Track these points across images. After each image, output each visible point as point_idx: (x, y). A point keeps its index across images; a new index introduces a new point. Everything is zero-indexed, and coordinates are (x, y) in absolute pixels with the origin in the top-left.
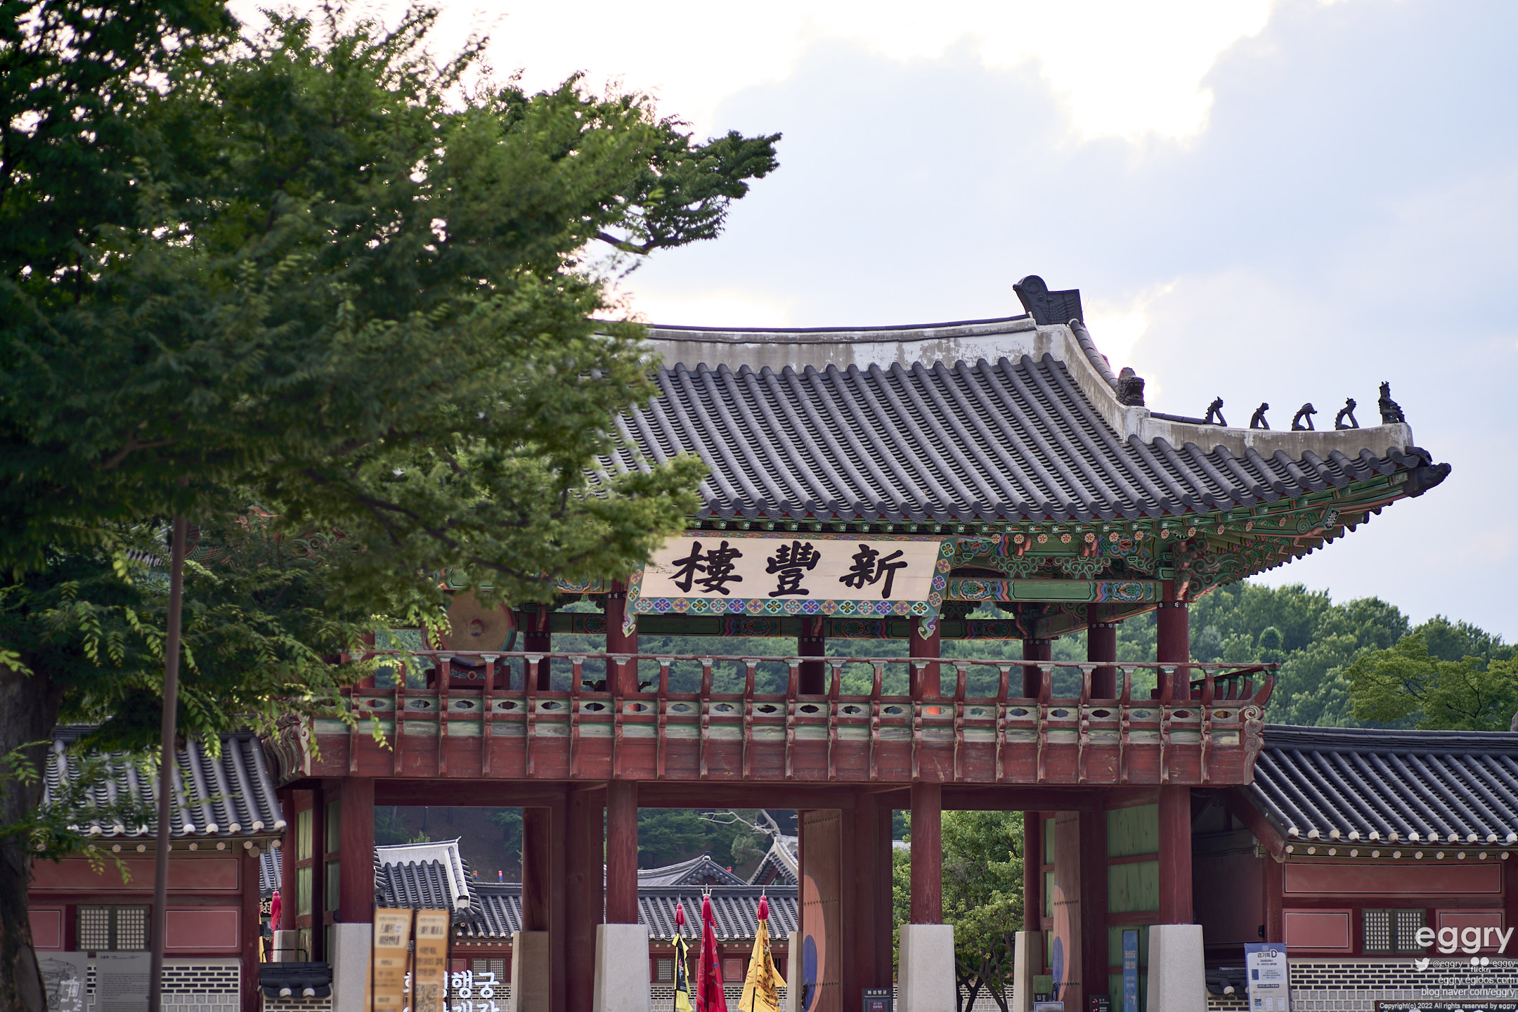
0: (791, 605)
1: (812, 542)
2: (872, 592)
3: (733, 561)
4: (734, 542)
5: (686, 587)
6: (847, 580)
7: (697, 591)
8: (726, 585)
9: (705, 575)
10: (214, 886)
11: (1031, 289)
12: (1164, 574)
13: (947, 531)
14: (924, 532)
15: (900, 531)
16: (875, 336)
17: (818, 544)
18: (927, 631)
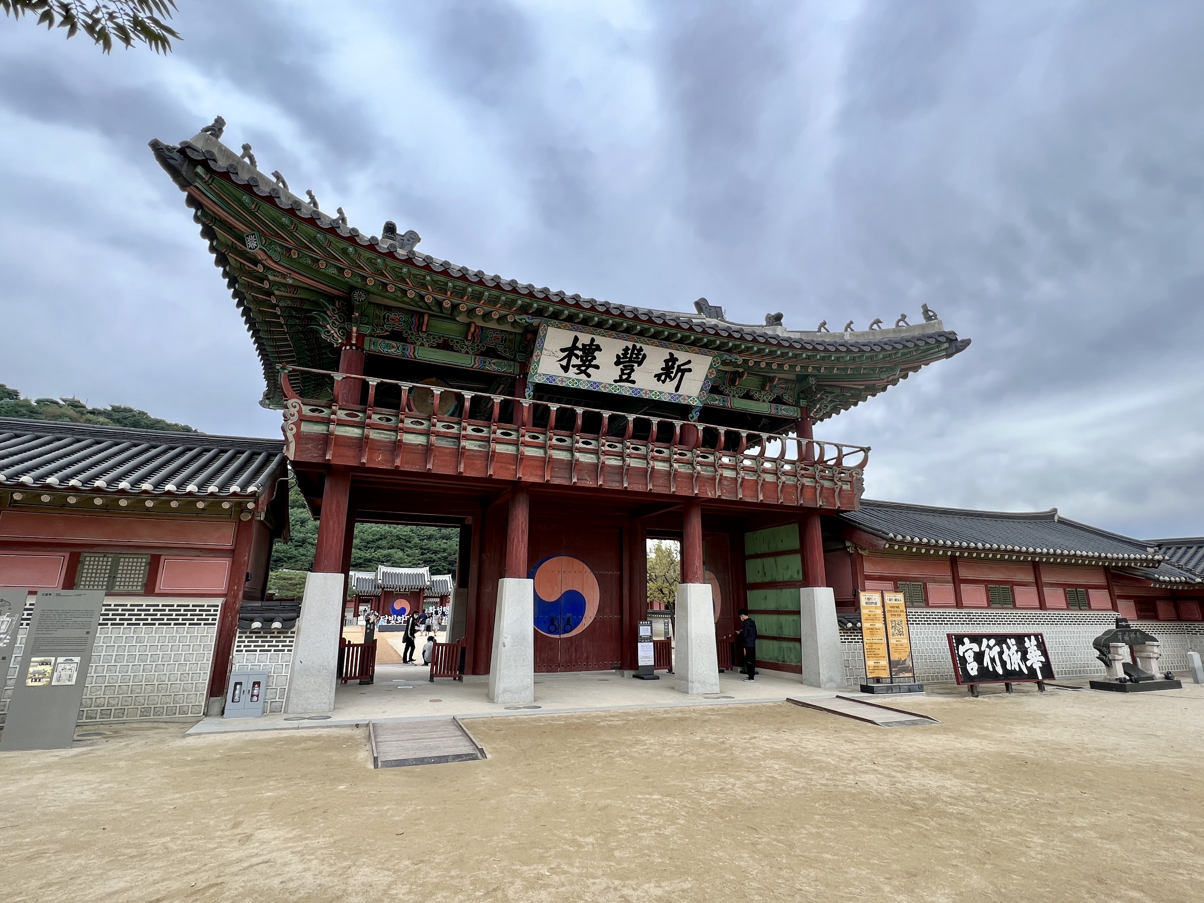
0: (625, 390)
1: (644, 347)
2: (669, 387)
3: (596, 354)
5: (566, 369)
6: (658, 376)
8: (590, 371)
9: (578, 362)
11: (701, 304)
12: (803, 403)
13: (720, 348)
14: (707, 347)
15: (695, 344)
17: (647, 349)
18: (694, 417)
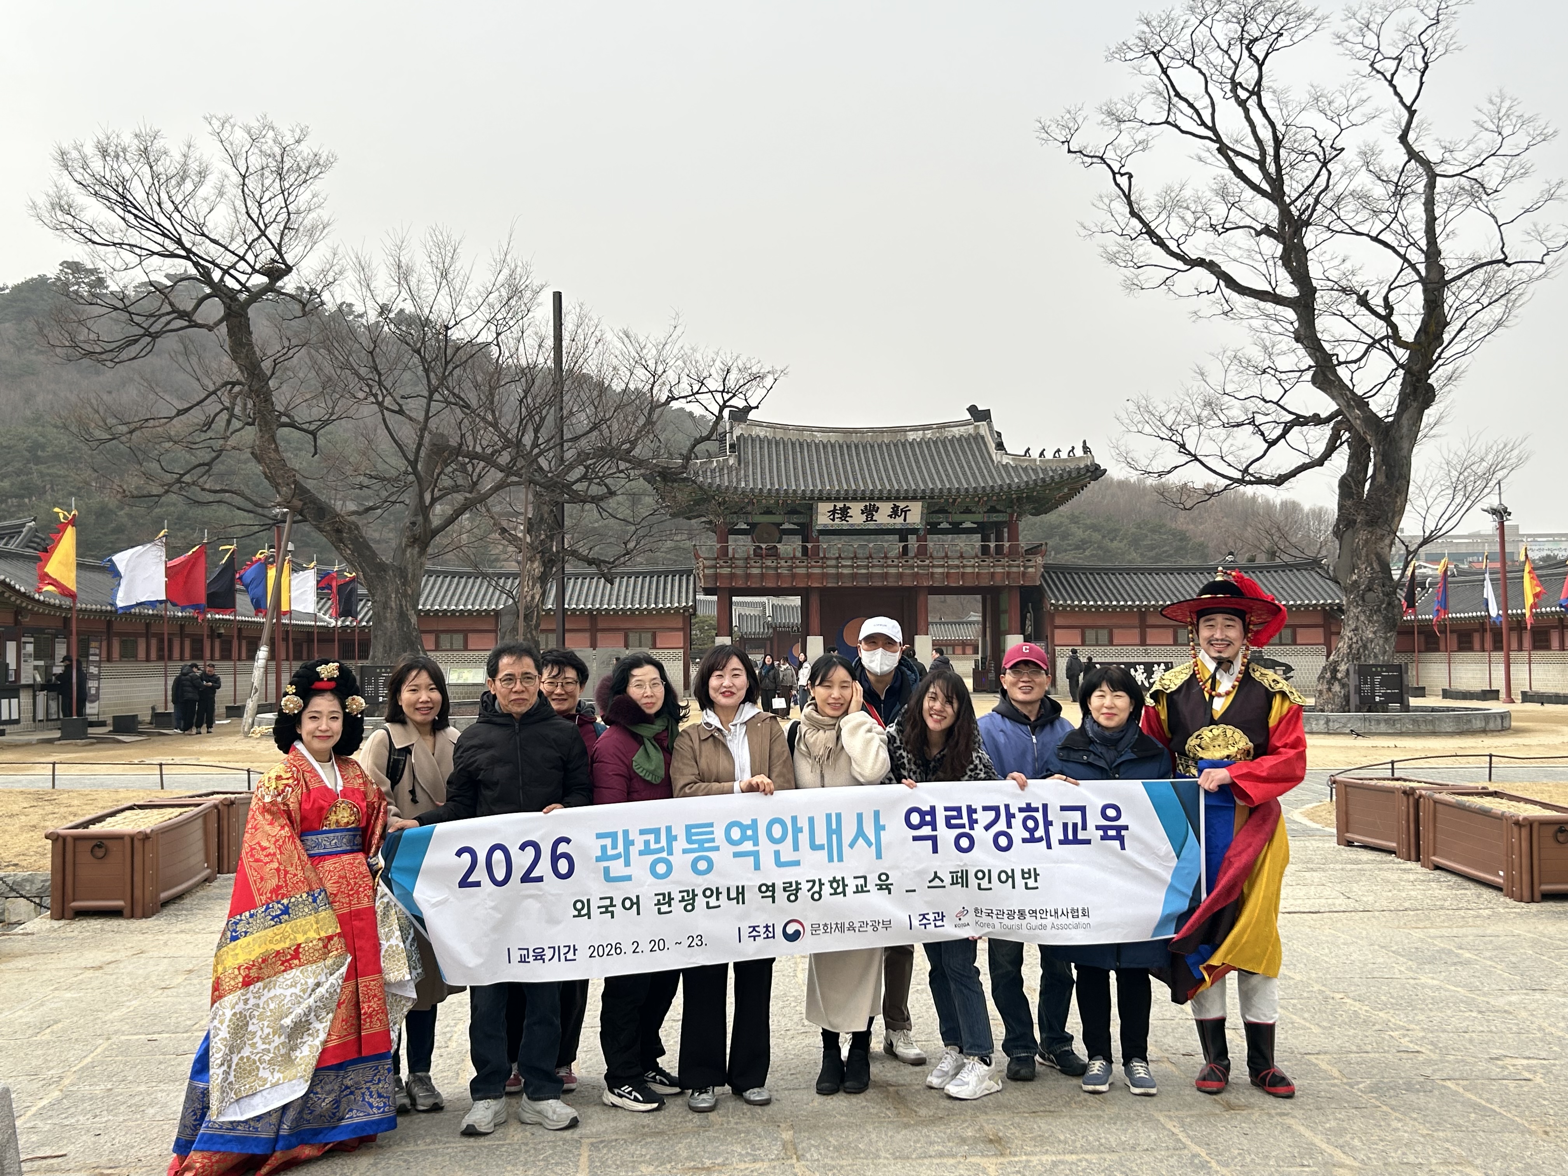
0: (871, 525)
1: (875, 504)
2: (900, 520)
3: (849, 511)
4: (848, 504)
5: (833, 520)
6: (890, 516)
7: (837, 521)
8: (848, 519)
9: (839, 516)
10: (675, 626)
11: (972, 410)
12: (1009, 510)
13: (922, 498)
14: (914, 499)
15: (906, 499)
16: (915, 429)
17: (877, 504)
18: (922, 533)
